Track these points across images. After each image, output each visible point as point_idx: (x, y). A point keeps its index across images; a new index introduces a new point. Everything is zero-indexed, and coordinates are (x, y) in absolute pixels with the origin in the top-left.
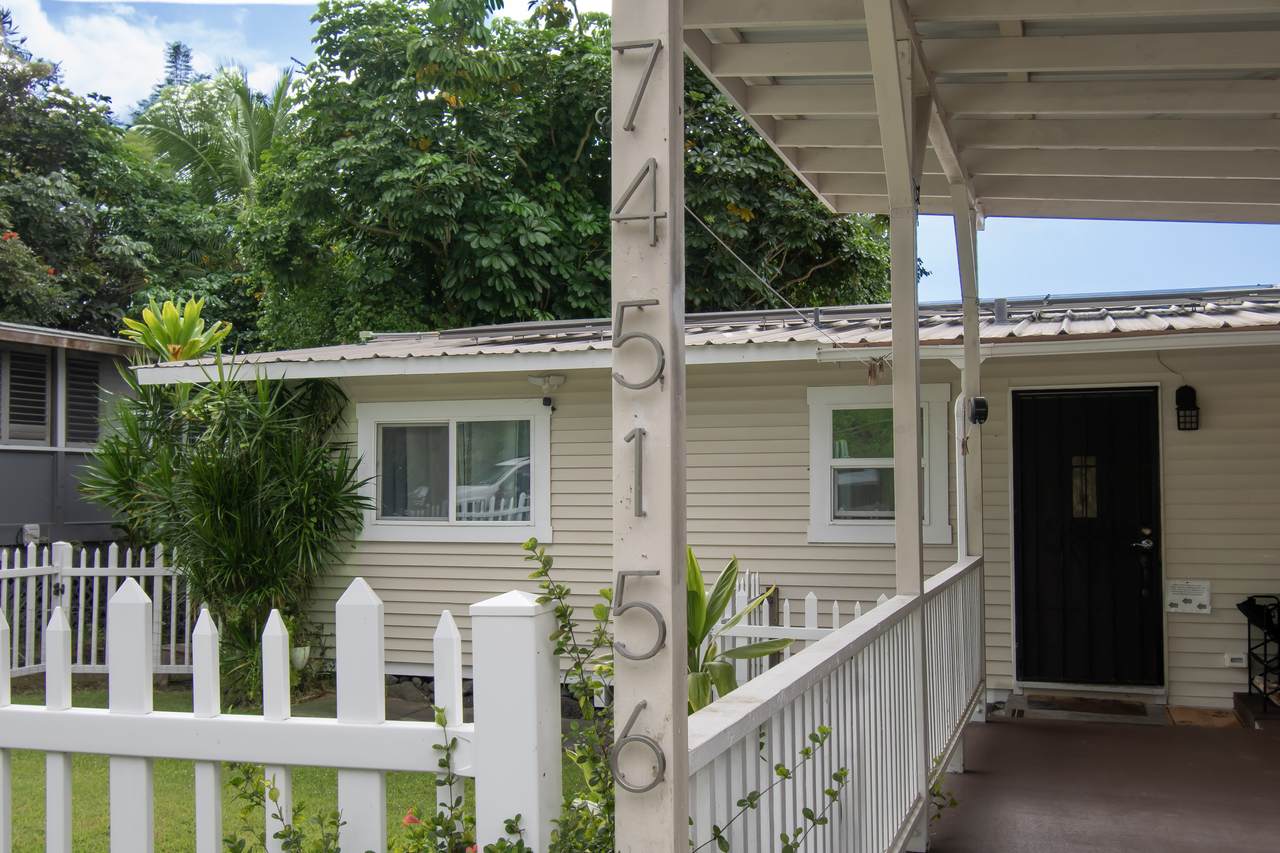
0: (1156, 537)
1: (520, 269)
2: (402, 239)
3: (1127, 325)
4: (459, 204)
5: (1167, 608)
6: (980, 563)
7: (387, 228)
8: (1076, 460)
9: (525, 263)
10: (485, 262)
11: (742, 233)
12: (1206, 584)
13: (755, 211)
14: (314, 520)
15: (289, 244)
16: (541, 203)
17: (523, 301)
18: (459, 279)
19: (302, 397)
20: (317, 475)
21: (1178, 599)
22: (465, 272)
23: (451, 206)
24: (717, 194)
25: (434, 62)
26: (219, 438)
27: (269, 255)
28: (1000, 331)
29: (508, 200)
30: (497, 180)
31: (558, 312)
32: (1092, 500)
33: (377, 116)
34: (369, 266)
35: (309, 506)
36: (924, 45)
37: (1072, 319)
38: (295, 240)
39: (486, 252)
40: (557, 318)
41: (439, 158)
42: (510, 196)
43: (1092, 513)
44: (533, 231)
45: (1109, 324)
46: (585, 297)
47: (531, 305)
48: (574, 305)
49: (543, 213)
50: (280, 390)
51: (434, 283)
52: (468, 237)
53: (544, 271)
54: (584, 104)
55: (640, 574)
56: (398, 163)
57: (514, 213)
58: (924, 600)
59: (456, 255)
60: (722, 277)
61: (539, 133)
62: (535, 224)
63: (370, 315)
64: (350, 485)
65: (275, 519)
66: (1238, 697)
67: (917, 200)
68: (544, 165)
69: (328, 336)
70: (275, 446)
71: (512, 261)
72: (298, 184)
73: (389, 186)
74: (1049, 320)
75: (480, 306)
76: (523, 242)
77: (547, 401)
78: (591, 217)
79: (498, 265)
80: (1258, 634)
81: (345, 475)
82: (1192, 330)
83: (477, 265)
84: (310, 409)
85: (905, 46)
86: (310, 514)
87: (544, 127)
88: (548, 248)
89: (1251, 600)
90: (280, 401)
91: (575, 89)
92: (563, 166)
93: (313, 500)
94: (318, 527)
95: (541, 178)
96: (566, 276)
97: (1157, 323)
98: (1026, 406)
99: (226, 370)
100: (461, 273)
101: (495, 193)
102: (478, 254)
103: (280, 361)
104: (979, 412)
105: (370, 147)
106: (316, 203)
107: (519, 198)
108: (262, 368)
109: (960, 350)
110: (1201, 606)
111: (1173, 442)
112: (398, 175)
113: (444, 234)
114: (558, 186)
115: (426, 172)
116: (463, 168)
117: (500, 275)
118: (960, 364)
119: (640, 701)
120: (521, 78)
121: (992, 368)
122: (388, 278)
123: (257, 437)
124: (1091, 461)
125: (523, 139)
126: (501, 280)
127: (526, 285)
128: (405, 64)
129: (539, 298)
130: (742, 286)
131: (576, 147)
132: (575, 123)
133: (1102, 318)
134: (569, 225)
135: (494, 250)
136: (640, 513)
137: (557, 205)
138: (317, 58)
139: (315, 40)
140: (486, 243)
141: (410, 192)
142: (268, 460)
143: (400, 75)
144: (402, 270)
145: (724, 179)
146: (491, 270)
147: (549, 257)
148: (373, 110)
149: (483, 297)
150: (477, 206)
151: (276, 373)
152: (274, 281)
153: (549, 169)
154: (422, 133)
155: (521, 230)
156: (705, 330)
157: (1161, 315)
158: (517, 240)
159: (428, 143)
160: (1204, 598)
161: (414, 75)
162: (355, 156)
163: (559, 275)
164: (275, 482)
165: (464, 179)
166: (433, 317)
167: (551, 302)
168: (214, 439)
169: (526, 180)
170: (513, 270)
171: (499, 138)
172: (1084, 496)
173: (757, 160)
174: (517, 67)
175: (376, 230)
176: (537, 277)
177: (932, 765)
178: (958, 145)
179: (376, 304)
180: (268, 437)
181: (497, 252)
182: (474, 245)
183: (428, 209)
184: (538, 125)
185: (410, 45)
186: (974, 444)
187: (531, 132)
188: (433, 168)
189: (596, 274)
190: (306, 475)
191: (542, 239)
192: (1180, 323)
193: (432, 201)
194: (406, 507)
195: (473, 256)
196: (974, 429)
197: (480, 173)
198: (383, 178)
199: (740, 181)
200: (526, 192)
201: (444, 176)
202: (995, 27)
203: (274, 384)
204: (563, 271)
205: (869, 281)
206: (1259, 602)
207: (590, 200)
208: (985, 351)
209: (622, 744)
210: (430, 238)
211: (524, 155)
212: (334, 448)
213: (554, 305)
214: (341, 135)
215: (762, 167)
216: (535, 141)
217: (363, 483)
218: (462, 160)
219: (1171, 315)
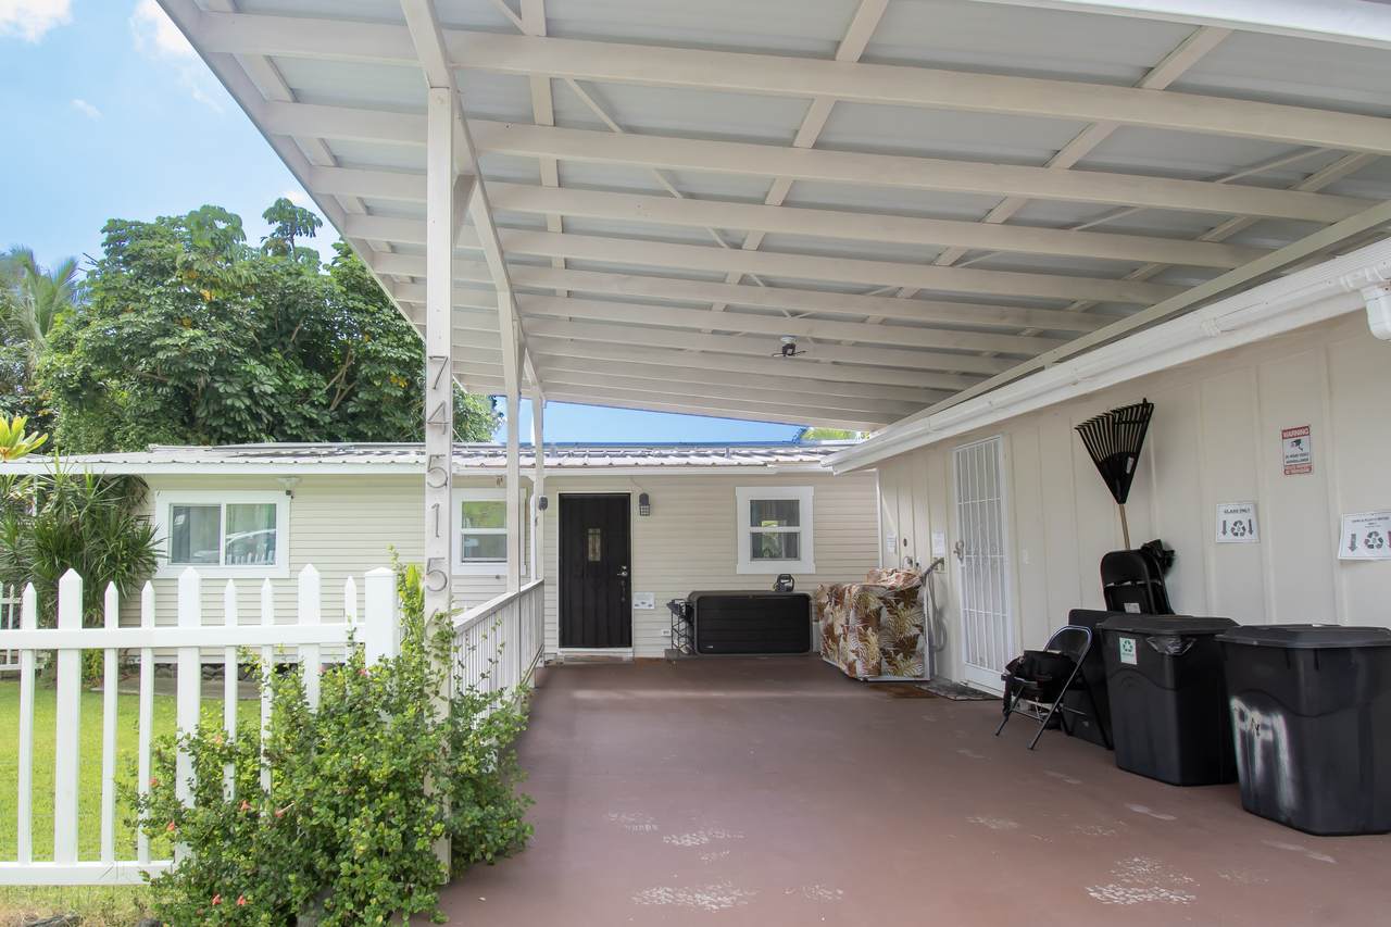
0: (629, 570)
1: (253, 407)
2: (170, 383)
3: (616, 461)
4: (212, 364)
5: (634, 607)
6: (542, 584)
7: (156, 374)
8: (591, 531)
9: (257, 404)
10: (229, 402)
11: (400, 393)
12: (652, 594)
13: (407, 381)
14: (125, 565)
15: (80, 381)
16: (268, 366)
17: (254, 428)
18: (209, 412)
19: (116, 486)
20: (128, 536)
21: (639, 602)
22: (214, 407)
23: (206, 364)
24: (384, 369)
25: (197, 270)
26: (55, 511)
27: (65, 387)
28: (553, 461)
29: (245, 362)
30: (239, 350)
31: (278, 436)
32: (598, 551)
33: (153, 300)
34: (144, 397)
35: (122, 556)
36: (524, 322)
37: (590, 456)
38: (86, 378)
39: (229, 395)
40: (278, 441)
41: (199, 332)
42: (247, 360)
43: (598, 559)
44: (262, 383)
45: (607, 460)
46: (297, 427)
47: (259, 431)
48: (289, 432)
49: (269, 373)
50: (100, 482)
51: (190, 413)
52: (217, 385)
53: (269, 409)
54: (299, 307)
55: (436, 559)
56: (167, 333)
57: (250, 372)
58: (521, 595)
59: (207, 395)
60: (386, 420)
61: (267, 322)
62: (264, 379)
63: (142, 432)
64: (151, 542)
65: (97, 565)
66: (667, 651)
67: (520, 393)
68: (270, 342)
69: (108, 445)
70: (97, 517)
71: (248, 402)
72: (91, 341)
73: (162, 348)
74: (577, 456)
75: (224, 430)
76: (256, 390)
77: (289, 493)
78: (301, 377)
79: (238, 404)
80: (676, 617)
81: (147, 536)
82: (647, 466)
83: (223, 403)
84: (122, 493)
85: (515, 323)
86: (123, 560)
87: (271, 318)
88: (272, 395)
89: (673, 601)
90: (100, 489)
91: (292, 297)
92: (283, 344)
93: (125, 552)
94: (128, 569)
95: (267, 350)
96: (284, 413)
97: (630, 460)
98: (566, 502)
99: (62, 466)
100: (211, 408)
101: (238, 358)
102: (224, 396)
103: (101, 462)
104: (543, 504)
105: (148, 321)
106: (104, 354)
107: (253, 362)
108: (89, 466)
109: (533, 471)
110: (650, 606)
111: (638, 523)
112: (168, 341)
113: (201, 382)
114: (280, 356)
115: (189, 341)
116: (215, 340)
117: (239, 410)
118: (533, 478)
119: (436, 607)
120: (255, 286)
121: (549, 481)
122: (157, 408)
123: (85, 511)
124: (598, 531)
125: (256, 324)
126: (239, 414)
127: (257, 418)
128: (174, 269)
129: (265, 427)
130: (398, 425)
131: (292, 332)
132: (293, 317)
133: (604, 456)
134: (286, 381)
135: (236, 394)
136: (437, 536)
137: (278, 368)
138: (105, 257)
139: (103, 245)
140: (229, 389)
141: (177, 353)
142: (92, 526)
143: (169, 275)
144: (167, 403)
145: (390, 360)
146: (233, 407)
147: (273, 401)
148: (150, 296)
149: (226, 424)
150: (224, 366)
151: (99, 470)
152: (68, 405)
153: (274, 345)
154: (186, 314)
155: (255, 383)
156: (366, 453)
157: (633, 456)
158: (251, 389)
159: (189, 322)
160: (652, 602)
161: (181, 277)
162: (136, 326)
163: (279, 413)
164: (96, 541)
165: (216, 347)
166: (189, 435)
167: (272, 429)
168: (52, 511)
169: (258, 350)
170: (248, 408)
171: (242, 323)
172: (595, 549)
173: (409, 350)
174: (255, 279)
175: (148, 375)
176: (264, 413)
177: (523, 675)
178: (536, 368)
179: (146, 425)
180: (92, 511)
181: (237, 396)
182: (221, 390)
183: (191, 365)
184: (266, 316)
185: (179, 257)
186: (540, 521)
187: (261, 320)
188: (194, 339)
189: (304, 413)
190: (119, 536)
191: (269, 390)
192: (641, 461)
193: (194, 360)
194: (189, 557)
195: (219, 397)
196: (540, 513)
197: (227, 344)
198: (157, 342)
199: (398, 362)
200: (256, 358)
201: (202, 345)
202: (552, 293)
203: (96, 477)
204: (281, 410)
205: (474, 426)
206: (677, 602)
207: (300, 366)
208: (547, 472)
209: (428, 625)
210: (190, 384)
211: (257, 335)
212: (139, 519)
213: (275, 432)
214: (124, 310)
215: (413, 355)
216: (264, 326)
217: (160, 541)
218: (215, 335)
219: (638, 456)
